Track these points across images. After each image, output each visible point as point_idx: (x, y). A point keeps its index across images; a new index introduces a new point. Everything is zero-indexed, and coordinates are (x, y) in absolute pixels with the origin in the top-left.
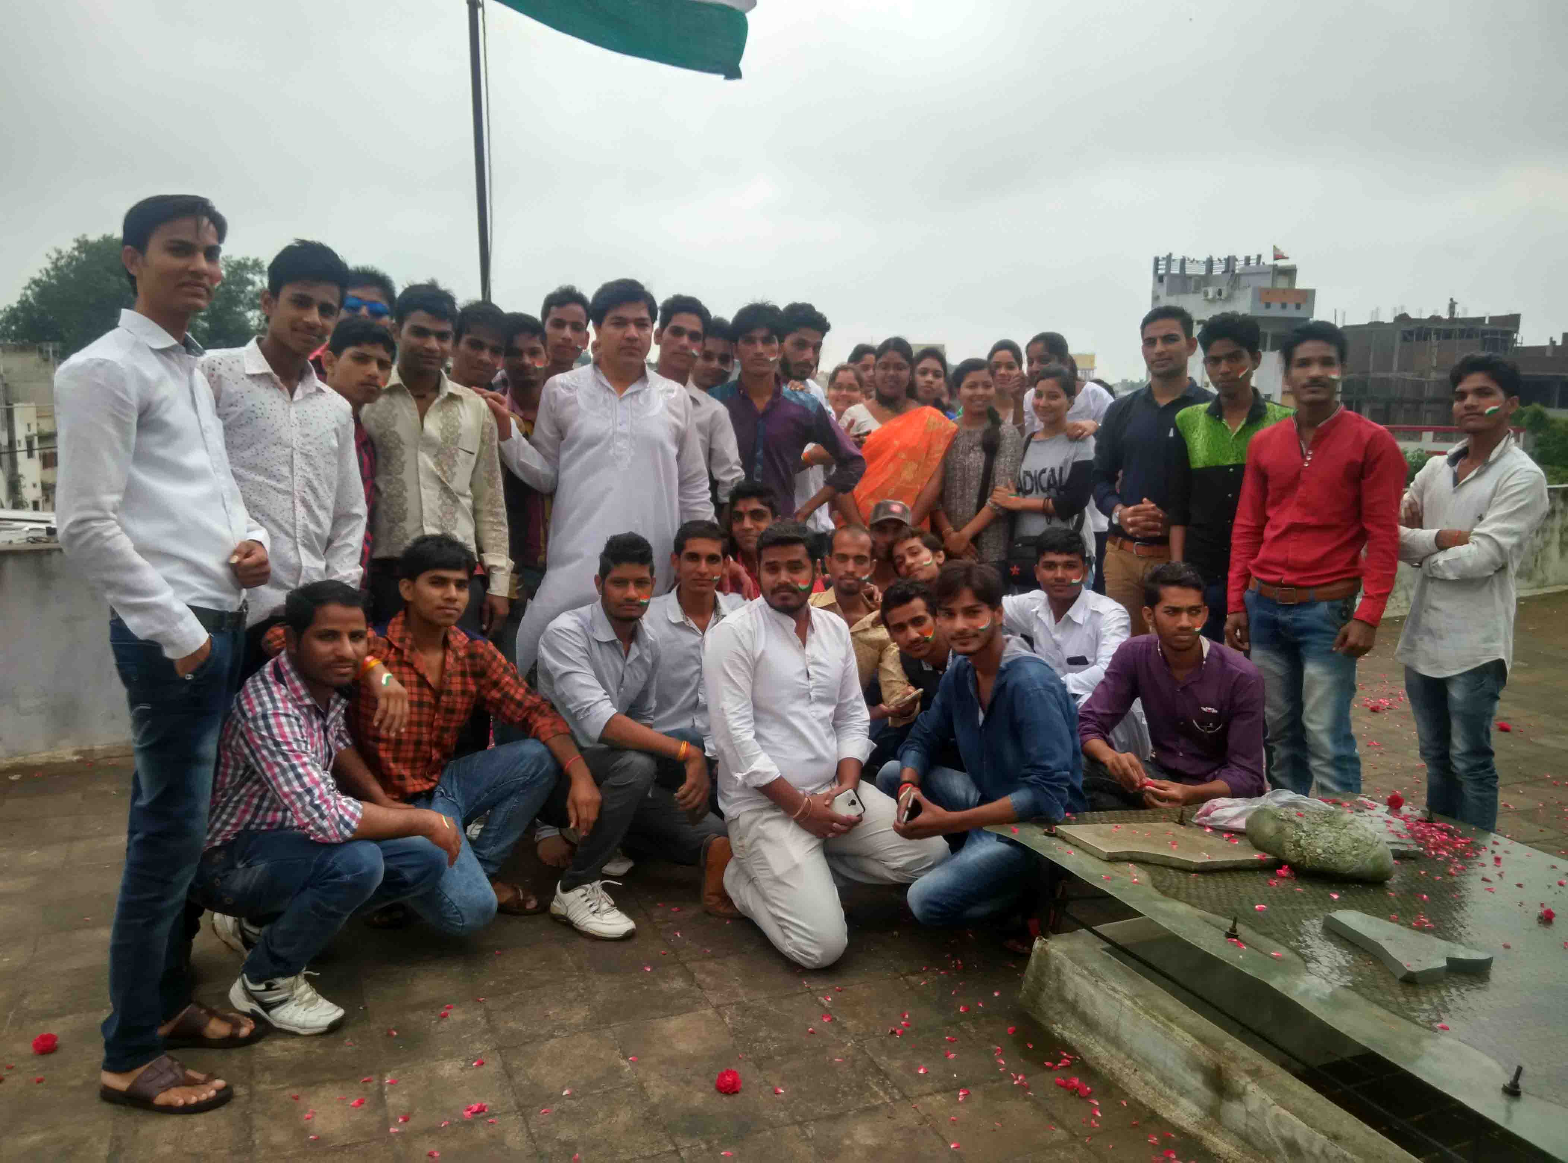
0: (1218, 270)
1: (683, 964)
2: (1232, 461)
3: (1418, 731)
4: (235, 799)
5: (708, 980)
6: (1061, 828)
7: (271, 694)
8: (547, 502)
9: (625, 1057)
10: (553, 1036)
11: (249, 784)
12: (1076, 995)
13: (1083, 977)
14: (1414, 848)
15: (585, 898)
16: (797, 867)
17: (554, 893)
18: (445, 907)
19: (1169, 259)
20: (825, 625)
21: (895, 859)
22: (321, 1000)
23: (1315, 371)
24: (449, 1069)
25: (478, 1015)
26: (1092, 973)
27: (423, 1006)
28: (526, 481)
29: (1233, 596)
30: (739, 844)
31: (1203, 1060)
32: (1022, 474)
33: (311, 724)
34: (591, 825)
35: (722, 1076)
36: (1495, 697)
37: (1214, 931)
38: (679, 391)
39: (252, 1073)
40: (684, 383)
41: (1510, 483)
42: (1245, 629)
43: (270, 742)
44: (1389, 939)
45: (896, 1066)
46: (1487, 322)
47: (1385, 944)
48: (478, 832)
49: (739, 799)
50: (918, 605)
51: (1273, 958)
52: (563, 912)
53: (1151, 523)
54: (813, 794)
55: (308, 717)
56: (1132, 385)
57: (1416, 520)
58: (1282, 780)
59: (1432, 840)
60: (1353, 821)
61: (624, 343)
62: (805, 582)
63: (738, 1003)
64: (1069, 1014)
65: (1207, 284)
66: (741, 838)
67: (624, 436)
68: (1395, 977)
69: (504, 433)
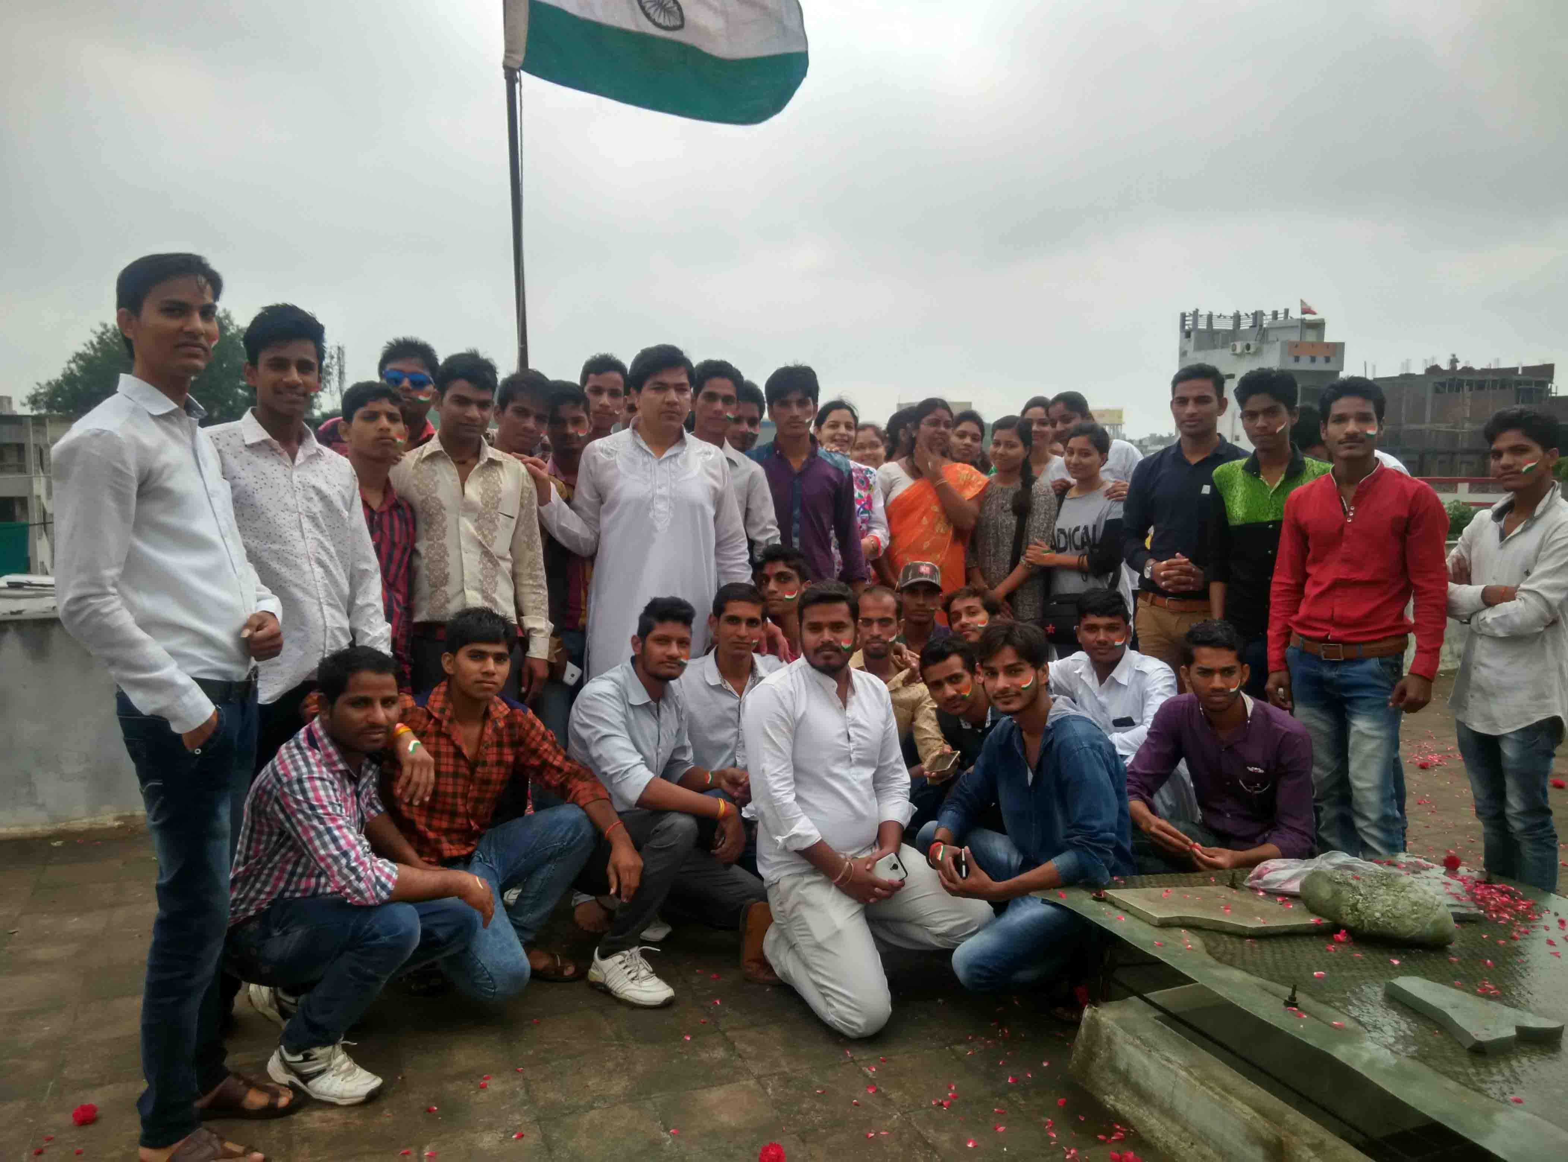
0: (1245, 325)
1: (723, 1033)
2: (1270, 517)
3: (1473, 789)
4: (270, 865)
5: (749, 1049)
6: (1109, 892)
7: (305, 759)
8: (588, 564)
9: (667, 1130)
10: (592, 1108)
11: (283, 851)
12: (1129, 1064)
13: (1136, 1046)
14: (1474, 910)
15: (624, 965)
16: (839, 932)
17: (592, 959)
18: (478, 973)
19: (1196, 314)
20: (866, 688)
21: (937, 924)
22: (359, 1070)
23: (1351, 427)
24: (488, 1141)
25: (517, 1085)
26: (1144, 1042)
27: (461, 1076)
28: (566, 545)
29: (1273, 654)
30: (779, 909)
31: (1265, 1134)
32: (1056, 532)
33: (344, 788)
34: (632, 892)
35: (765, 1150)
36: (1550, 755)
37: (1272, 999)
38: (716, 454)
39: (290, 1146)
40: (721, 446)
41: (1556, 536)
42: (1288, 688)
43: (305, 806)
44: (1455, 1007)
45: (944, 1139)
46: (1520, 372)
47: (1450, 1012)
48: (515, 897)
49: (778, 863)
50: (955, 662)
51: (1336, 1027)
52: (601, 979)
53: (1183, 578)
54: (854, 857)
55: (341, 781)
56: (1161, 440)
57: (1464, 575)
58: (1332, 840)
59: (1492, 902)
60: (1412, 883)
61: (664, 407)
62: (847, 642)
63: (779, 1074)
64: (1121, 1085)
65: (1234, 340)
66: (781, 904)
67: (663, 498)
68: (1463, 1047)
69: (544, 498)
